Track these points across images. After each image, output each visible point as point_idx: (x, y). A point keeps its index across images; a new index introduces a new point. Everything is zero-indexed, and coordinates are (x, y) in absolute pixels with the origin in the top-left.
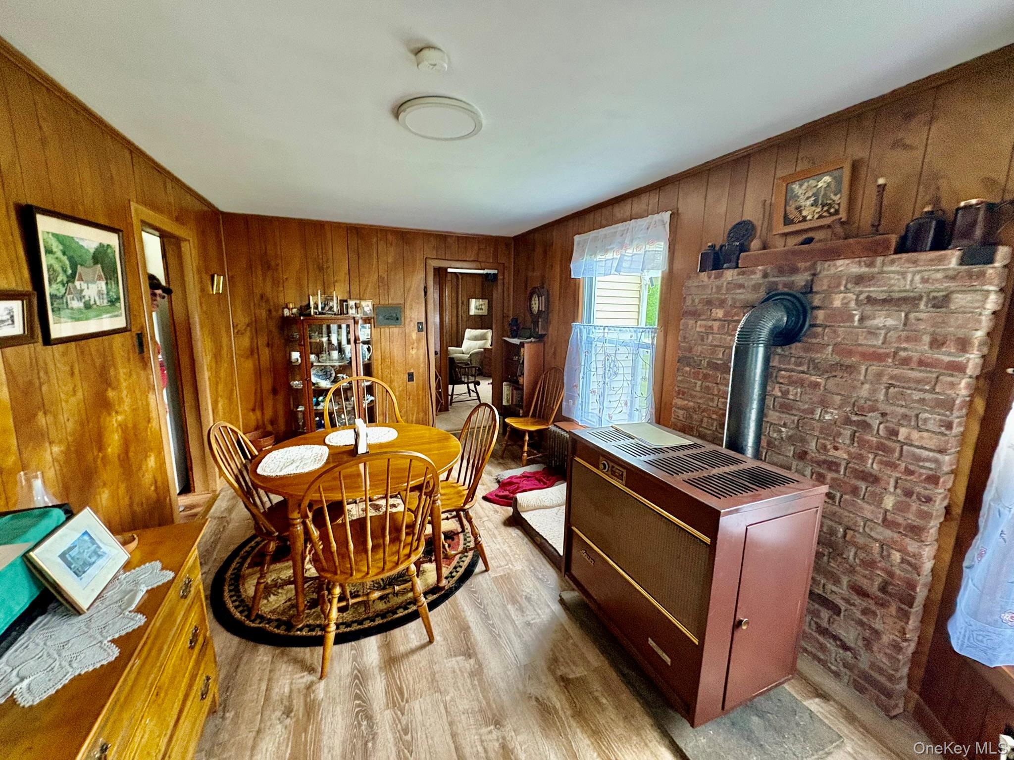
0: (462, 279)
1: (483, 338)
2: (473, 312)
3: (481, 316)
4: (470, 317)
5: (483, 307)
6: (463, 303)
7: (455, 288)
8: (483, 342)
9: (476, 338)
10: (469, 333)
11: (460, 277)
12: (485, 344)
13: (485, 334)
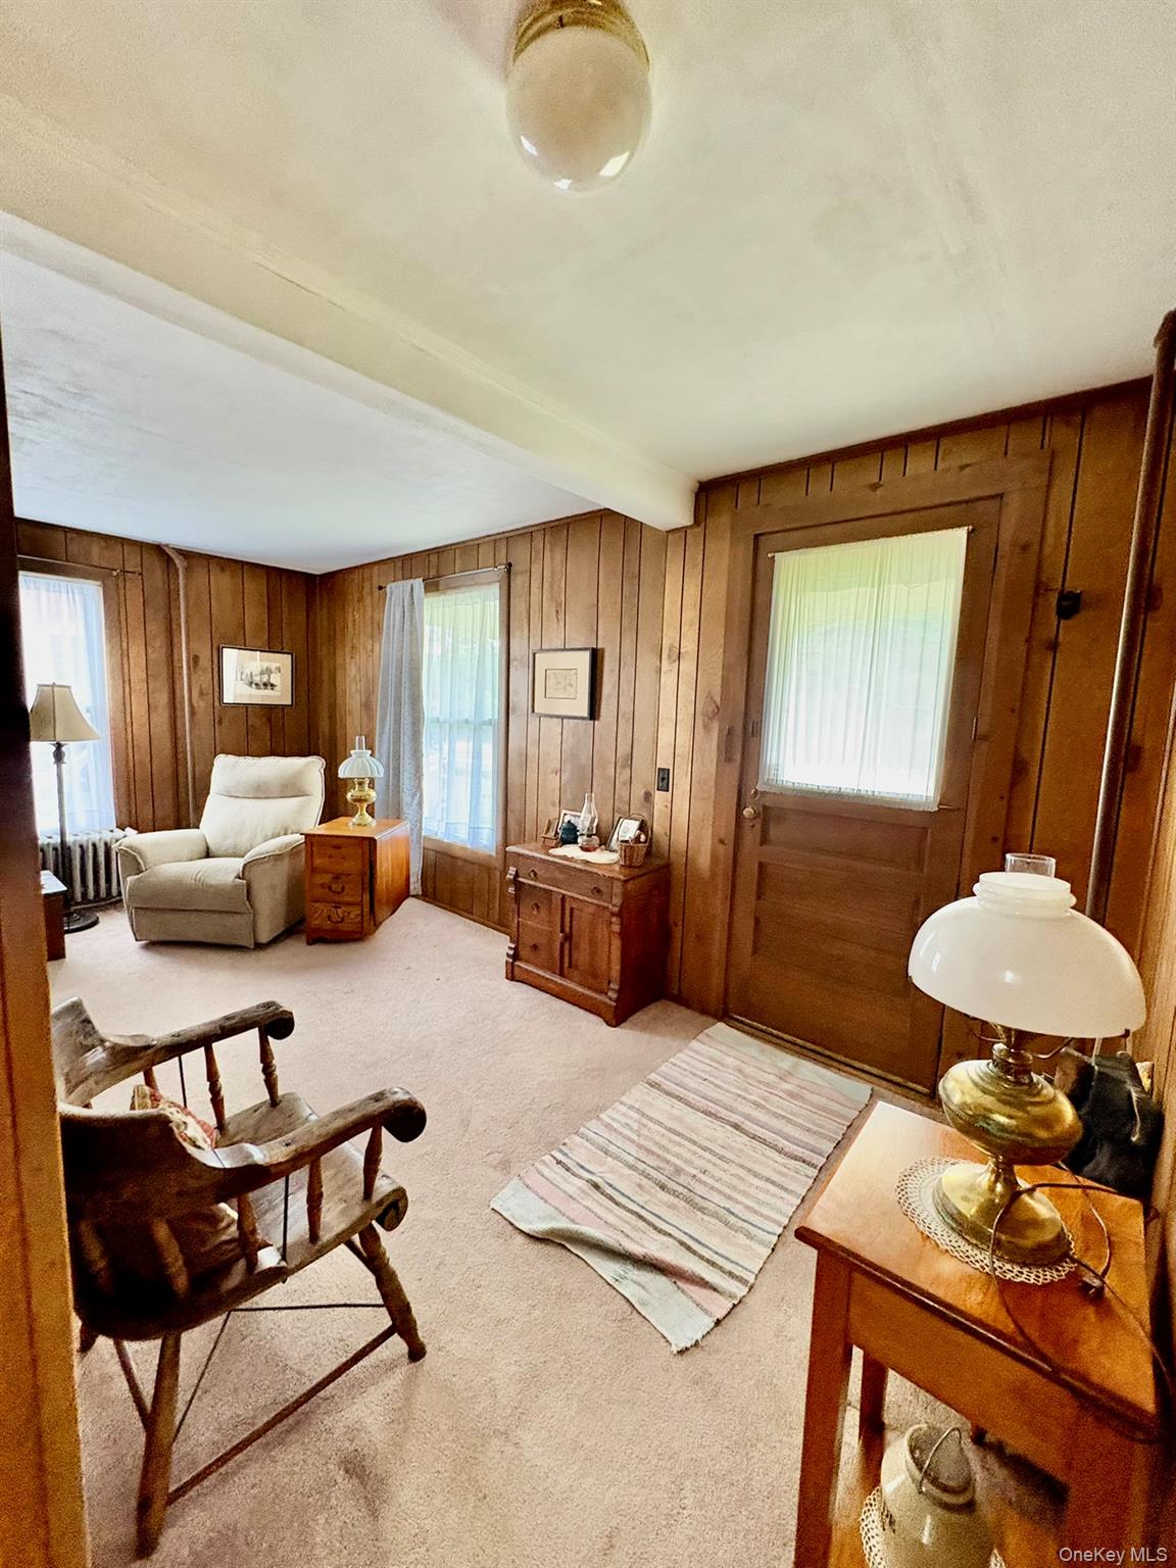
0: (187, 570)
1: (291, 789)
2: (235, 691)
3: (269, 710)
4: (224, 713)
5: (275, 679)
6: (195, 660)
7: (160, 600)
8: (292, 803)
9: (261, 792)
10: (227, 770)
11: (179, 562)
12: (300, 811)
13: (299, 775)
